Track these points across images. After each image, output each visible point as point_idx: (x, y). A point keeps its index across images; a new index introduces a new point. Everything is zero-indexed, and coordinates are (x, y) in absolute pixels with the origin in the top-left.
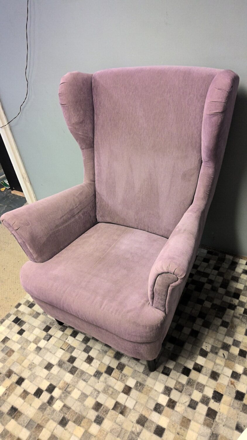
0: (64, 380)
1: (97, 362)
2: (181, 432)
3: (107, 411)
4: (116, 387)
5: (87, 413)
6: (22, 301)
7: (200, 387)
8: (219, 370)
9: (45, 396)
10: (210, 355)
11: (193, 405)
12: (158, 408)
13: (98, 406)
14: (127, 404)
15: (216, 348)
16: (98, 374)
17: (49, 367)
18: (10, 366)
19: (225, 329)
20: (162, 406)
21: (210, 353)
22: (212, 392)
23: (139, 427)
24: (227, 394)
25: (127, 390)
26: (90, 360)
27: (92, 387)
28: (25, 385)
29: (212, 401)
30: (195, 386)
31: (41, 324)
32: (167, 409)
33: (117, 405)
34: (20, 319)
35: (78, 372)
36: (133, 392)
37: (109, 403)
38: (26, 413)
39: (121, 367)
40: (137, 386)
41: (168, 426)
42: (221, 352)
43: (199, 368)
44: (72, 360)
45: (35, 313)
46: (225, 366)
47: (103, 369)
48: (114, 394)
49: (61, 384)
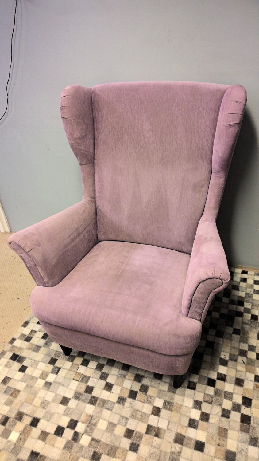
0: (85, 413)
1: (117, 388)
2: (222, 442)
3: (140, 437)
4: (144, 410)
5: (120, 443)
6: (16, 336)
7: (229, 396)
8: (242, 376)
9: (68, 434)
10: (230, 363)
11: (226, 414)
12: (192, 424)
13: (129, 433)
14: (160, 426)
15: (234, 356)
16: (121, 400)
17: (65, 401)
18: (18, 407)
19: (238, 336)
20: (196, 420)
21: (230, 361)
22: (241, 398)
23: (178, 447)
24: (255, 398)
25: (157, 411)
26: (109, 387)
27: (118, 414)
28: (42, 425)
29: (243, 407)
30: (223, 395)
31: (44, 357)
32: (201, 423)
33: (149, 429)
34: (18, 355)
35: (99, 402)
36: (164, 412)
37: (141, 428)
38: (50, 456)
39: (144, 389)
40: (166, 405)
41: (207, 439)
42: (240, 359)
43: (222, 377)
44: (89, 390)
45: (34, 346)
46: (246, 371)
47: (126, 394)
48: (143, 417)
49: (83, 418)
